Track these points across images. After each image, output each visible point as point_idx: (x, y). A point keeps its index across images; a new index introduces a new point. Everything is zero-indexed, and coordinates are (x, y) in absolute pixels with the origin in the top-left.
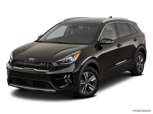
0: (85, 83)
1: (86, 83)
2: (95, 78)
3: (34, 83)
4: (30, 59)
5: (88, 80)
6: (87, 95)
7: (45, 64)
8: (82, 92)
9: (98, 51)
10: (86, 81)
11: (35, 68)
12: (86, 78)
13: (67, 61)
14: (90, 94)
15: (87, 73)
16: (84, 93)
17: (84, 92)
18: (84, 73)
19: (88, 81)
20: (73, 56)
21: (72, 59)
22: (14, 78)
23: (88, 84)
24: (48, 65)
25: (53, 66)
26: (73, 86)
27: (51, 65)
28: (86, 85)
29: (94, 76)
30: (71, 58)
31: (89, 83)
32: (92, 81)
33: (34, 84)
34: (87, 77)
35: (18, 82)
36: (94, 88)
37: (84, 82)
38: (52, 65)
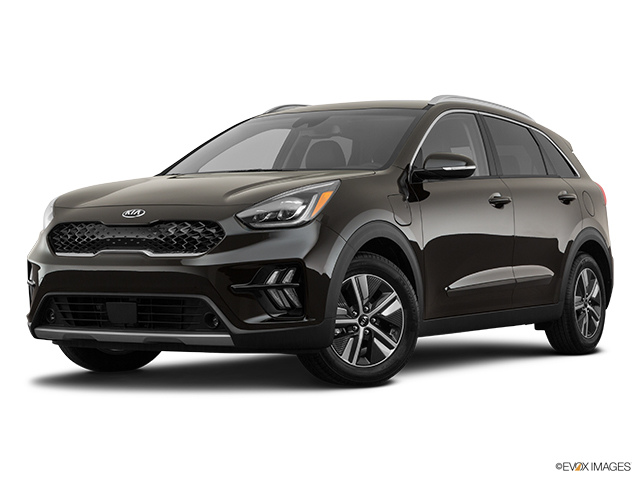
0: (356, 321)
1: (360, 321)
2: (397, 306)
3: (139, 309)
4: (128, 212)
5: (368, 312)
6: (366, 372)
7: (189, 225)
8: (345, 357)
9: (410, 200)
10: (362, 313)
11: (145, 249)
12: (362, 299)
13: (280, 215)
14: (380, 369)
15: (364, 278)
16: (354, 363)
17: (351, 359)
18: (353, 278)
19: (370, 315)
20: (306, 198)
21: (304, 207)
22: (56, 298)
23: (368, 329)
24: (200, 231)
25: (222, 233)
26: (305, 320)
27: (214, 231)
28: (362, 329)
29: (395, 294)
30: (298, 202)
31: (373, 324)
32: (386, 313)
33: (140, 317)
34: (366, 293)
35: (75, 315)
36: (395, 345)
37: (350, 315)
38: (219, 228)
